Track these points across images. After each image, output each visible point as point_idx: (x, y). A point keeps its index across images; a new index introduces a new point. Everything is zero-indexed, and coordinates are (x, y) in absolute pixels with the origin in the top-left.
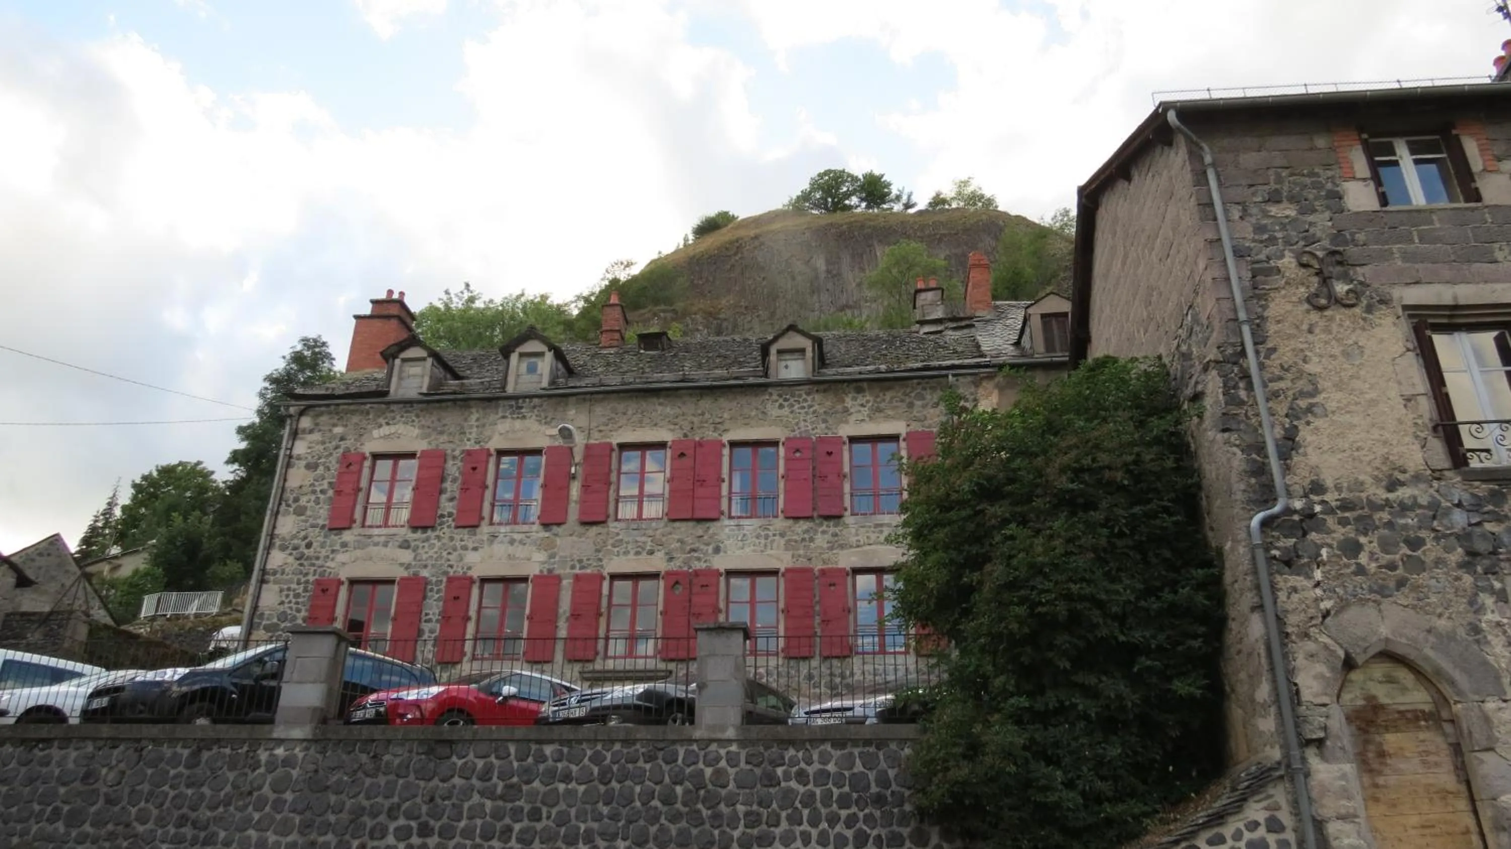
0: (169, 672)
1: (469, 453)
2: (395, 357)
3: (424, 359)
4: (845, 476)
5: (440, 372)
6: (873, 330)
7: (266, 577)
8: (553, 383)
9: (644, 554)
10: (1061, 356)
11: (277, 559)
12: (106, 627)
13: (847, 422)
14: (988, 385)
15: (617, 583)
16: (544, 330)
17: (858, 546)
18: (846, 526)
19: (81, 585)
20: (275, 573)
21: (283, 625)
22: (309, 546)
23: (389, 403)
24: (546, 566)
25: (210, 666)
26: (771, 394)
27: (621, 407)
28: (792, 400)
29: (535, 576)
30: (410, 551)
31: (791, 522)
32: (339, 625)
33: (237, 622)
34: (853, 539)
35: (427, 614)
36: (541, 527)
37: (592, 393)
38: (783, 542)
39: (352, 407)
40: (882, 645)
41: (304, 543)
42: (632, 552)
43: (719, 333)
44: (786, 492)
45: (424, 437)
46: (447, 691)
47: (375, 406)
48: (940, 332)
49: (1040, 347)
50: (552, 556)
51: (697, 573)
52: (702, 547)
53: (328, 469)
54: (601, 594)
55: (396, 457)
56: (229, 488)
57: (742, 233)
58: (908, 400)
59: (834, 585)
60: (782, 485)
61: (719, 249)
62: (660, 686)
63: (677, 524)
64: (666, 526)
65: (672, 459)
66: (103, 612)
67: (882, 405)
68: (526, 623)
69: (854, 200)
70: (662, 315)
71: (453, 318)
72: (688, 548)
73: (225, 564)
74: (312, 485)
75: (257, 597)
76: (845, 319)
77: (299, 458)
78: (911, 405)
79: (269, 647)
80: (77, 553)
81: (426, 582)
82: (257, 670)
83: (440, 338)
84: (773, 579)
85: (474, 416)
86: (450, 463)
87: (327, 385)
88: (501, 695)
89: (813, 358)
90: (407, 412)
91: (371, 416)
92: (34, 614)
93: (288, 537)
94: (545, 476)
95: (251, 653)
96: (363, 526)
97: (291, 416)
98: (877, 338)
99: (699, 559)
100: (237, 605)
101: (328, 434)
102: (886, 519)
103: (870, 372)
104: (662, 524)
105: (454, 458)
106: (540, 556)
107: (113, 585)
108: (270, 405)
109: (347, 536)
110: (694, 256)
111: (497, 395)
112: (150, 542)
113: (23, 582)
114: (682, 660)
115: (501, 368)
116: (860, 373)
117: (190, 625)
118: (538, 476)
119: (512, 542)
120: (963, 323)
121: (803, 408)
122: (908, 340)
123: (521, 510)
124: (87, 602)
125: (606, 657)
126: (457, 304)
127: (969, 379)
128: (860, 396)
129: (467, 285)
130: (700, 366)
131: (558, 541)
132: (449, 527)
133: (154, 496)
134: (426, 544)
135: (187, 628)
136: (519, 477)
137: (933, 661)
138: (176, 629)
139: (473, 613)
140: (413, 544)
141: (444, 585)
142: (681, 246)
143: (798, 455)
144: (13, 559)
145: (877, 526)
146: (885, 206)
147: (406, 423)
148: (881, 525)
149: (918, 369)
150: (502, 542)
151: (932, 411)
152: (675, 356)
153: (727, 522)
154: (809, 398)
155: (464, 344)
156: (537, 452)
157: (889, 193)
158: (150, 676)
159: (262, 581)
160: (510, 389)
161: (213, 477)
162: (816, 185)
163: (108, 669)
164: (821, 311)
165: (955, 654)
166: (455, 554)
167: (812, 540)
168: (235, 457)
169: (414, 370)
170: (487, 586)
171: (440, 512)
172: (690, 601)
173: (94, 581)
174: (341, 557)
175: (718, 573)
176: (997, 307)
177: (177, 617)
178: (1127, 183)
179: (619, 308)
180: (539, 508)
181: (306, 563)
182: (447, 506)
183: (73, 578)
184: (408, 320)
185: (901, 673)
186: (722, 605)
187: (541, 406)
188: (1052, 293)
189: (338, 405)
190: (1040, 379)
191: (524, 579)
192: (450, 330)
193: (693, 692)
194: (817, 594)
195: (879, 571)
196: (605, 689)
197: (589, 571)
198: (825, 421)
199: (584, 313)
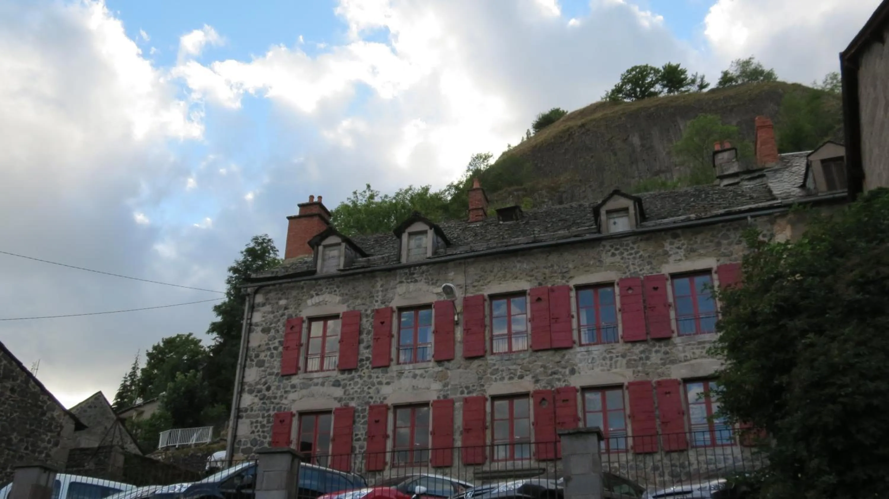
0: (178, 486)
1: (377, 311)
2: (318, 245)
3: (339, 244)
4: (670, 306)
5: (352, 253)
6: (683, 188)
7: (241, 414)
8: (435, 253)
9: (516, 379)
10: (841, 192)
11: (247, 400)
12: (136, 456)
13: (667, 262)
14: (782, 222)
15: (497, 403)
16: (427, 214)
17: (686, 361)
18: (675, 345)
19: (117, 427)
20: (246, 410)
21: (255, 449)
22: (268, 389)
23: (316, 279)
24: (442, 393)
25: (205, 481)
26: (604, 246)
27: (488, 266)
28: (621, 249)
29: (434, 402)
30: (340, 388)
31: (629, 345)
32: (293, 447)
33: (223, 448)
34: (682, 355)
35: (356, 435)
36: (435, 364)
37: (465, 258)
38: (624, 361)
39: (291, 284)
40: (713, 439)
41: (264, 388)
42: (507, 378)
43: (561, 203)
44: (624, 322)
45: (343, 302)
46: (374, 492)
47: (307, 282)
48: (737, 183)
49: (822, 186)
50: (446, 385)
51: (558, 391)
52: (560, 370)
53: (278, 331)
54: (485, 411)
55: (325, 318)
56: (212, 351)
57: (571, 124)
58: (716, 240)
59: (669, 393)
60: (619, 316)
61: (554, 137)
62: (535, 481)
63: (539, 354)
64: (531, 356)
65: (532, 303)
66: (133, 446)
67: (695, 246)
68: (430, 438)
69: (658, 87)
70: (515, 193)
71: (359, 211)
72: (550, 372)
73: (214, 407)
74: (267, 344)
75: (235, 429)
76: (660, 181)
77: (257, 325)
78: (719, 244)
79: (246, 464)
80: (114, 404)
81: (354, 410)
82: (237, 482)
83: (352, 227)
84: (619, 392)
85: (379, 284)
86: (364, 320)
87: (273, 270)
88: (414, 493)
89: (636, 214)
90: (330, 284)
91: (305, 290)
92: (88, 449)
93: (253, 383)
94: (436, 325)
95: (232, 470)
96: (306, 371)
97: (248, 295)
98: (686, 193)
99: (559, 380)
100: (223, 435)
101: (275, 306)
102: (707, 337)
103: (683, 221)
104: (528, 355)
105: (367, 316)
106: (436, 386)
107: (139, 426)
108: (234, 287)
109: (295, 380)
110: (536, 146)
111: (396, 266)
112: (161, 394)
113: (79, 426)
114: (551, 460)
115: (396, 246)
116: (675, 222)
117: (192, 452)
118: (431, 325)
119: (415, 376)
120: (756, 174)
121: (631, 254)
122: (711, 192)
123: (420, 351)
124: (122, 439)
125: (492, 460)
126: (362, 201)
127: (766, 218)
128: (676, 241)
129: (369, 186)
130: (546, 229)
131: (449, 373)
132: (367, 368)
133: (162, 360)
134: (352, 382)
135: (190, 454)
136: (416, 327)
137: (754, 450)
138: (183, 455)
139: (390, 432)
140: (342, 383)
141: (367, 412)
142: (525, 139)
143: (630, 292)
144: (72, 412)
145: (700, 343)
146: (683, 89)
147: (330, 293)
148: (704, 342)
149: (722, 215)
150: (407, 377)
151: (736, 247)
152: (527, 223)
153: (578, 349)
154: (635, 246)
155: (369, 231)
156: (428, 306)
157: (685, 79)
158: (165, 489)
159: (238, 417)
160: (404, 260)
161: (201, 344)
162: (626, 80)
163: (138, 485)
164: (640, 177)
165: (774, 443)
166: (374, 388)
167: (648, 358)
168: (215, 328)
169: (334, 252)
170: (399, 411)
171: (360, 357)
172: (555, 413)
173: (127, 424)
174: (292, 396)
175: (575, 390)
176: (783, 158)
177: (183, 447)
178: (881, 45)
179: (481, 191)
180: (433, 348)
181: (267, 402)
182: (365, 353)
183: (112, 422)
184: (326, 216)
185: (730, 462)
186: (580, 414)
187: (428, 271)
188: (829, 142)
189: (281, 284)
190: (825, 213)
191: (426, 404)
192: (358, 221)
193: (561, 484)
194: (656, 401)
195: (704, 380)
196: (492, 486)
197: (474, 395)
198: (649, 263)
199: (456, 198)
